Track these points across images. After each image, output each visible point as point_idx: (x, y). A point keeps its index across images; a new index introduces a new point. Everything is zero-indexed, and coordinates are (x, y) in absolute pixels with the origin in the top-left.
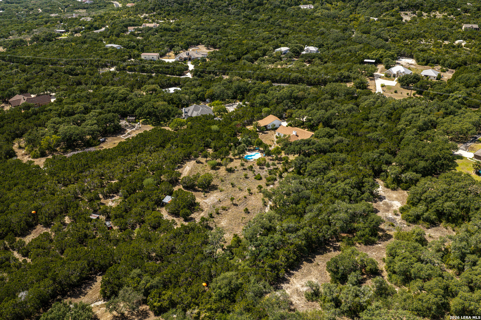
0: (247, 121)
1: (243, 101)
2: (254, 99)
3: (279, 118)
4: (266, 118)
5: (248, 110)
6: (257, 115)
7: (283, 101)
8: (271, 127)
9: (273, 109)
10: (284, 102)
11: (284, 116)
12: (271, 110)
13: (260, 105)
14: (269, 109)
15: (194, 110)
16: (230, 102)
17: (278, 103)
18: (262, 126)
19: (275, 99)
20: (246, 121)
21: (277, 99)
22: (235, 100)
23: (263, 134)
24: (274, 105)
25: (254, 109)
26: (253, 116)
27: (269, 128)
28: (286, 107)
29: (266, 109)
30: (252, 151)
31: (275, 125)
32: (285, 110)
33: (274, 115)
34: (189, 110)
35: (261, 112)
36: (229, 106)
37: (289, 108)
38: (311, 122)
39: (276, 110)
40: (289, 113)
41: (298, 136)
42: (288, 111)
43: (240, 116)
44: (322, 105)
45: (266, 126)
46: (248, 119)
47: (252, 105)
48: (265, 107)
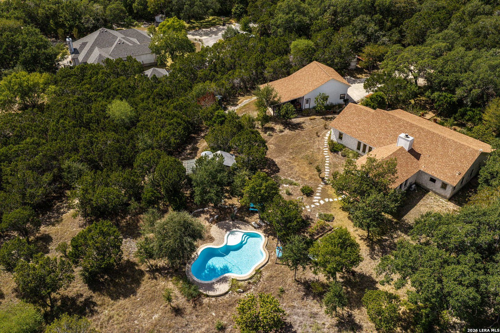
0: (242, 80)
1: (243, 20)
2: (271, 15)
3: (337, 70)
4: (298, 73)
5: (251, 44)
6: (272, 62)
7: (351, 19)
8: (313, 104)
9: (321, 43)
10: (356, 21)
11: (353, 64)
12: (317, 45)
13: (285, 29)
14: (311, 43)
15: (96, 44)
16: (214, 25)
17: (336, 26)
18: (283, 101)
19: (327, 15)
20: (236, 81)
21: (335, 13)
22: (223, 19)
23: (287, 131)
24: (324, 32)
25: (266, 43)
26: (261, 65)
27: (306, 106)
28: (361, 38)
29: (301, 43)
30: (235, 218)
31: (325, 98)
32: (357, 48)
33: (325, 62)
34: (84, 44)
35: (287, 52)
36: (207, 34)
37: (372, 39)
38: (453, 92)
39: (332, 46)
40: (369, 55)
41: (417, 156)
42: (367, 49)
43: (224, 66)
44: (477, 33)
45: (296, 102)
46: (246, 76)
47: (265, 32)
48: (300, 36)
